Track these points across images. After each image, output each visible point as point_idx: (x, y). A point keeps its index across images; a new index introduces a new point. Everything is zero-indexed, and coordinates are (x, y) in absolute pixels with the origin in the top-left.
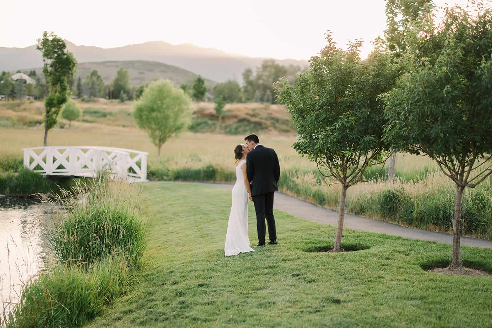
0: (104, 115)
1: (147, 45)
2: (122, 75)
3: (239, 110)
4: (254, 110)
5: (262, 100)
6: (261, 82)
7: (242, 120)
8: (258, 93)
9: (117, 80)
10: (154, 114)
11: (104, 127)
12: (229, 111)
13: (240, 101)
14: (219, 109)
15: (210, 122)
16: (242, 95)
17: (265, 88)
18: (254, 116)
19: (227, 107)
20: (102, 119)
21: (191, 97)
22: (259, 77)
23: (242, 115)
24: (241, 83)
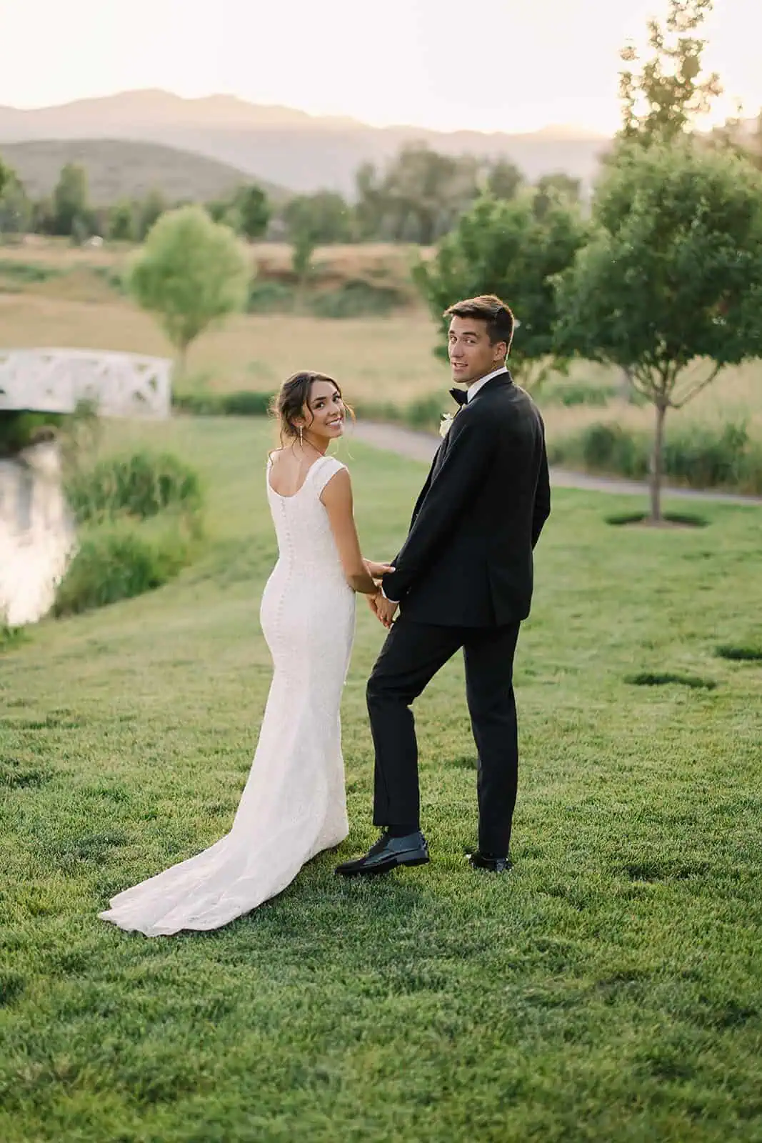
0: (41, 276)
1: (125, 99)
2: (71, 180)
3: (344, 261)
4: (379, 260)
5: (398, 236)
6: (395, 192)
7: (353, 286)
8: (389, 220)
9: (61, 191)
10: (172, 282)
11: (43, 303)
12: (324, 264)
13: (348, 239)
14: (300, 260)
15: (281, 290)
16: (353, 226)
17: (406, 206)
18: (381, 273)
19: (321, 254)
20: (37, 285)
21: (238, 233)
22: (392, 181)
23: (353, 273)
24: (351, 195)
